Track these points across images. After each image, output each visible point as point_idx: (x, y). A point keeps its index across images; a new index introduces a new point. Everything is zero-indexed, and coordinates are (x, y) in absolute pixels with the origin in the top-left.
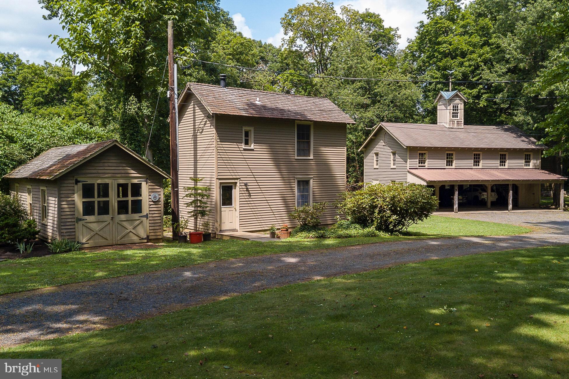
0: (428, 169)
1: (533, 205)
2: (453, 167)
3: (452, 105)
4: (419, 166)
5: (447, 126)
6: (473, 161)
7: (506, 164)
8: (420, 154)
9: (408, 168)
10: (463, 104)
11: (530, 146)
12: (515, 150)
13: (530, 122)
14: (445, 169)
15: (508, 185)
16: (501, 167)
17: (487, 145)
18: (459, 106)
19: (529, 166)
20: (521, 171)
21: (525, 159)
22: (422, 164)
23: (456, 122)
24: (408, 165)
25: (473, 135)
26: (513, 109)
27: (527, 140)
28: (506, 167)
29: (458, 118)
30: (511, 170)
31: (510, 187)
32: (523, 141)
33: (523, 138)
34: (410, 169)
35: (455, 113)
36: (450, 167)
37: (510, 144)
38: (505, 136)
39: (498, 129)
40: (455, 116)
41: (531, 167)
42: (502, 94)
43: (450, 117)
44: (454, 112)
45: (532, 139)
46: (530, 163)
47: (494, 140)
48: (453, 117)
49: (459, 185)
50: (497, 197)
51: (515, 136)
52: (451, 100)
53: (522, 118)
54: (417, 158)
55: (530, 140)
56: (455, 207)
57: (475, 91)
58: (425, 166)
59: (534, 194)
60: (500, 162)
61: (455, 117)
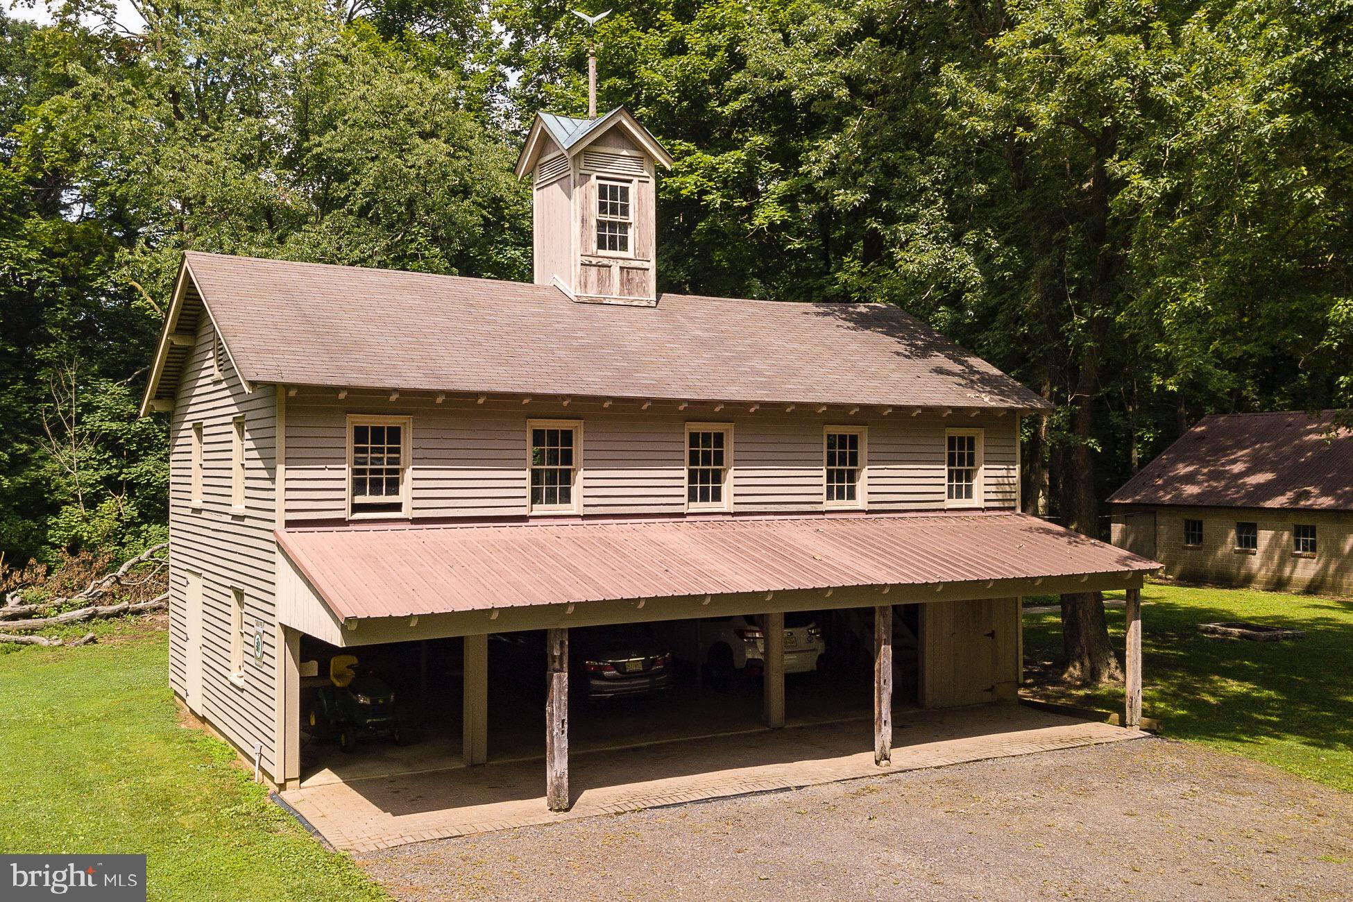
0: (416, 521)
1: (991, 690)
2: (576, 505)
3: (594, 182)
4: (356, 508)
5: (573, 291)
6: (685, 473)
7: (862, 486)
8: (360, 434)
9: (281, 517)
10: (652, 181)
11: (971, 394)
12: (901, 412)
13: (967, 280)
14: (523, 519)
15: (870, 612)
16: (835, 504)
17: (763, 386)
18: (633, 189)
19: (969, 495)
20: (932, 523)
21: (951, 463)
22: (376, 490)
23: (615, 271)
24: (280, 506)
25: (695, 338)
26: (890, 218)
27: (957, 368)
28: (861, 502)
29: (630, 254)
30: (886, 522)
31: (883, 628)
32: (940, 371)
33: (940, 360)
34: (289, 524)
35: (613, 225)
36: (559, 508)
37: (875, 383)
38: (854, 347)
39: (825, 314)
40: (613, 239)
41: (977, 500)
42: (837, 144)
43: (584, 243)
44: (608, 218)
45: (979, 363)
46: (975, 482)
47: (799, 364)
48: (601, 245)
49: (573, 632)
50: (820, 647)
51: (901, 348)
52: (586, 153)
53: (930, 258)
54: (342, 459)
55: (972, 370)
56: (551, 775)
57: (729, 161)
58: (397, 507)
59: (992, 635)
60: (830, 479)
61: (613, 247)
